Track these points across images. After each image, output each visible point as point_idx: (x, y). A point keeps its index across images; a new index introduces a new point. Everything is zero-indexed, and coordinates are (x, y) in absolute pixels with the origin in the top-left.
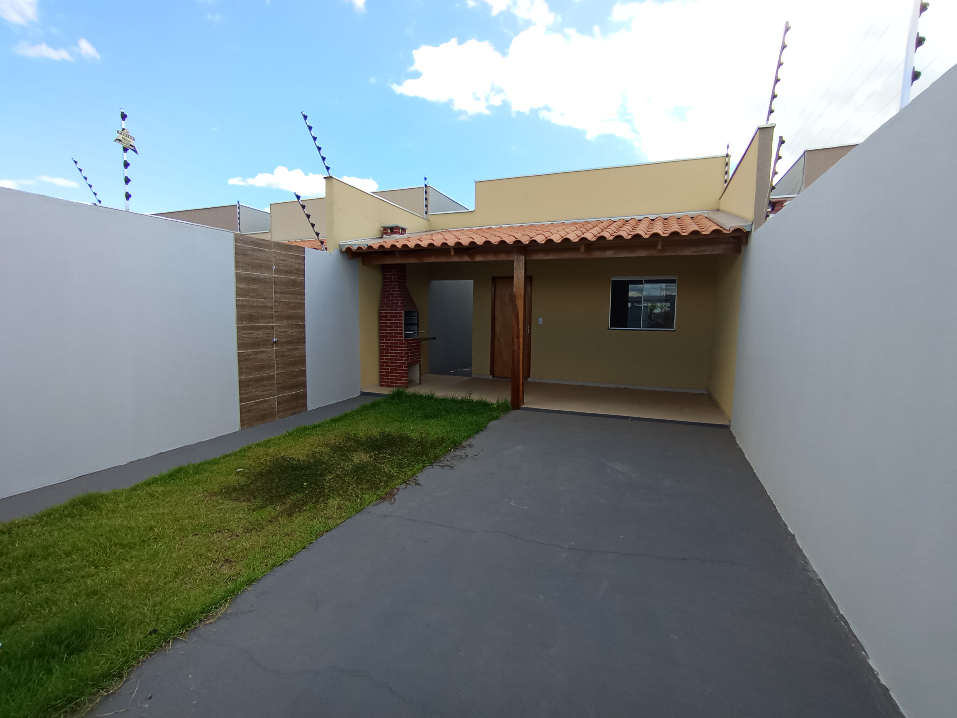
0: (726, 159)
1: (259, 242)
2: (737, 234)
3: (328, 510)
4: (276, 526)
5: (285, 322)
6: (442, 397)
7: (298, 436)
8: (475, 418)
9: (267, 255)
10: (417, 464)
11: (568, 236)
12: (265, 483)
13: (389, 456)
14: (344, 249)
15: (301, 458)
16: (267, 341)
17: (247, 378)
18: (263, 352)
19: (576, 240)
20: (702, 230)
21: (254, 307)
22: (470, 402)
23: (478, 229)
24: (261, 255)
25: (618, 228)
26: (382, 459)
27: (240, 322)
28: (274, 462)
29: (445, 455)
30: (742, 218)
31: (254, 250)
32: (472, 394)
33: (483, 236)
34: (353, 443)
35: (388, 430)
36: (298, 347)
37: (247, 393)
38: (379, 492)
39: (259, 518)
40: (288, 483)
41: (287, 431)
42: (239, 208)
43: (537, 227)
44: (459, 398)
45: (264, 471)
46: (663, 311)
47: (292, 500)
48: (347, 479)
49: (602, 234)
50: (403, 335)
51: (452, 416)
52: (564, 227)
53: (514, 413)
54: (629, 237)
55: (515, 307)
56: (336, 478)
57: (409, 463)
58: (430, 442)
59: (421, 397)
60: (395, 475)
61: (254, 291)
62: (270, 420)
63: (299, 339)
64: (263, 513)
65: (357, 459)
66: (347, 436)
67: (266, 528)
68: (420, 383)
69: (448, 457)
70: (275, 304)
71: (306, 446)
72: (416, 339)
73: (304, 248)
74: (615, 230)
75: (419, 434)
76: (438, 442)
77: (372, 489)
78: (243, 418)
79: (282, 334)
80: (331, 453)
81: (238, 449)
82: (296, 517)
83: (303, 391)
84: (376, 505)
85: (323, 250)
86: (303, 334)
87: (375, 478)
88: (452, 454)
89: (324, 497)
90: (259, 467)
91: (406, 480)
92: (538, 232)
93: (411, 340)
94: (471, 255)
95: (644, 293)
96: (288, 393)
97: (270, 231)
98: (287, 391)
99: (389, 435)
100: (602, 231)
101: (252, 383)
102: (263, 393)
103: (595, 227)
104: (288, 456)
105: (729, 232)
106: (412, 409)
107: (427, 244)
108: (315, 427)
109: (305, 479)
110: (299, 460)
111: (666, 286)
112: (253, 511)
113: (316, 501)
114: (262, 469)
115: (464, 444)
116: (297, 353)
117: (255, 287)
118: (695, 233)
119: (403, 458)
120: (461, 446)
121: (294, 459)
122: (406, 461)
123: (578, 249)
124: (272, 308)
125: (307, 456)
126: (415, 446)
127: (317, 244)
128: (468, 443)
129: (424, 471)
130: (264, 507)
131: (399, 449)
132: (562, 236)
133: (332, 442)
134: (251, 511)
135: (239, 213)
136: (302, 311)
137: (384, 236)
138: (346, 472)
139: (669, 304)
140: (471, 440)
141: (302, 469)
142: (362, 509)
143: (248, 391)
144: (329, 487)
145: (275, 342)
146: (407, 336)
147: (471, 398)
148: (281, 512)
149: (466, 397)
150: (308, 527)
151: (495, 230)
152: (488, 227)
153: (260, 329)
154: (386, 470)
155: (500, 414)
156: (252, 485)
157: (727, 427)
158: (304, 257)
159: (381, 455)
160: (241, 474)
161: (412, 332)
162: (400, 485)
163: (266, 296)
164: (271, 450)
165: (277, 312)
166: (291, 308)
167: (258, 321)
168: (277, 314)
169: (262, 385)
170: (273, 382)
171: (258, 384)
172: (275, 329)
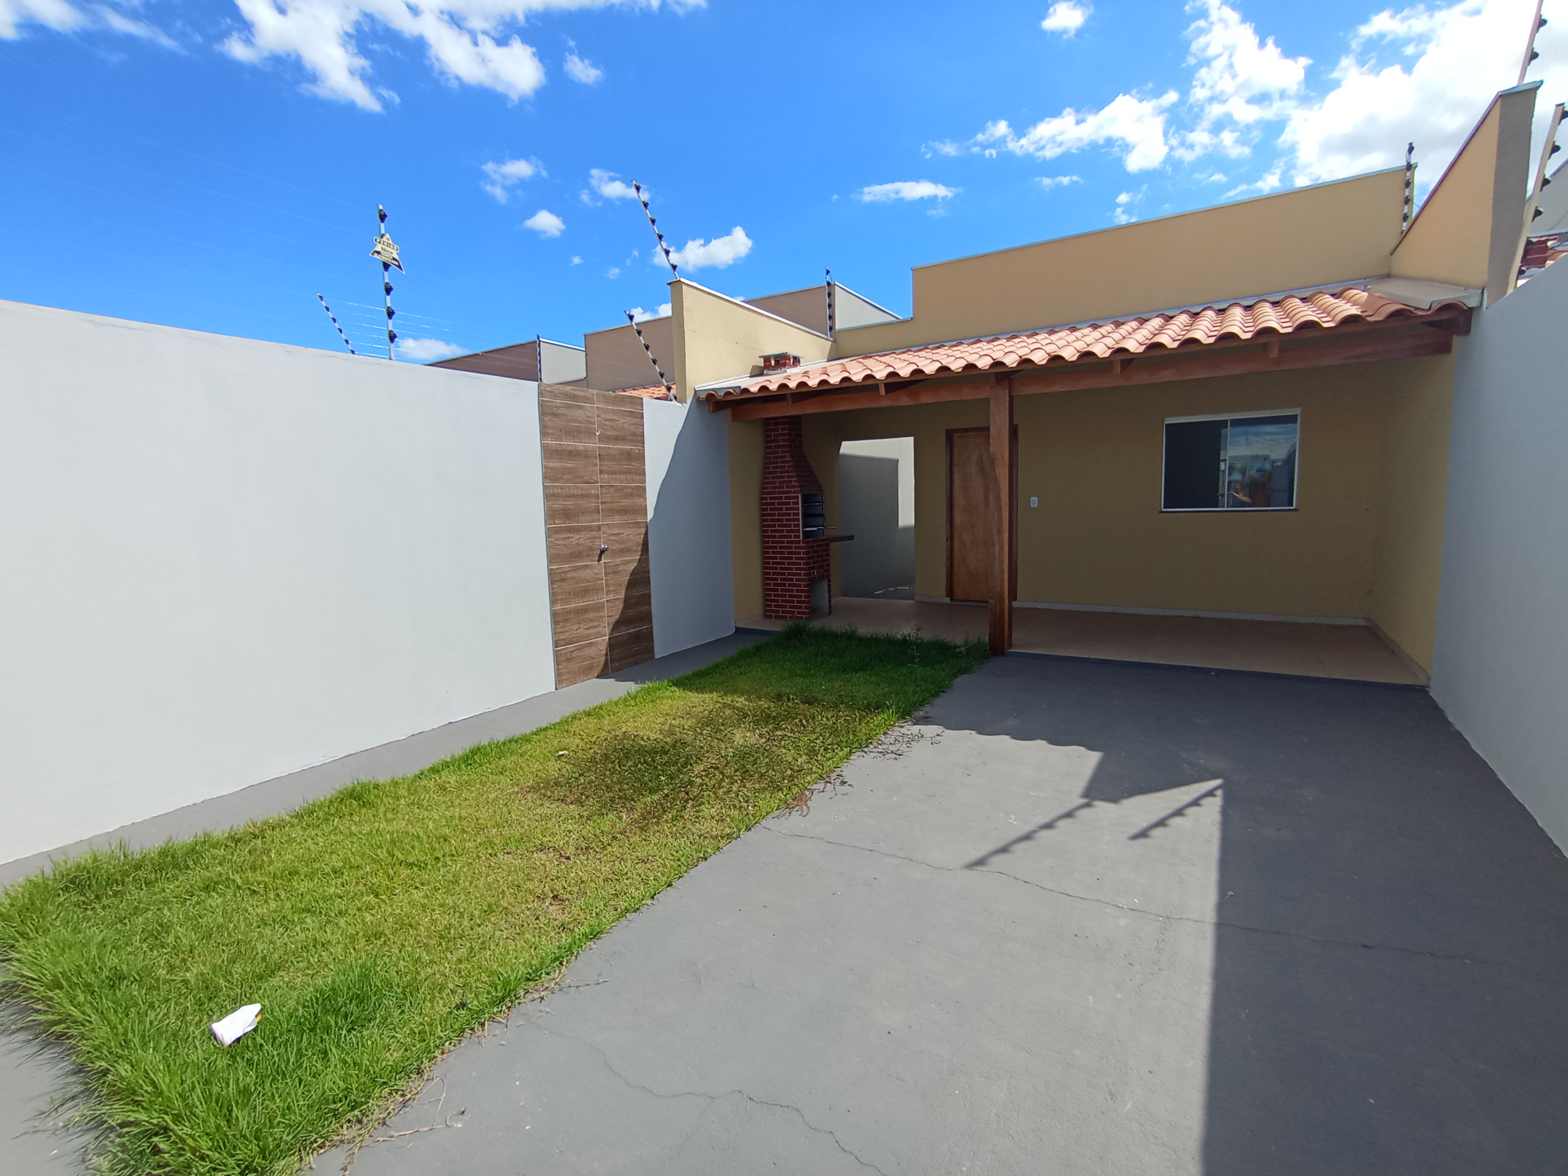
0: (1406, 174)
1: (575, 393)
2: (1446, 316)
3: (702, 823)
4: (624, 846)
5: (617, 520)
6: (869, 635)
7: (644, 699)
8: (930, 671)
9: (587, 413)
10: (839, 748)
11: (1089, 349)
12: (601, 775)
13: (792, 735)
14: (703, 396)
15: (653, 736)
16: (592, 549)
17: (562, 609)
18: (586, 566)
19: (1107, 355)
20: (1368, 313)
21: (571, 496)
22: (917, 643)
24: (578, 413)
26: (781, 739)
27: (551, 522)
28: (611, 742)
29: (885, 734)
31: (569, 407)
32: (919, 629)
33: (935, 360)
34: (731, 711)
35: (785, 690)
36: (638, 557)
37: (563, 632)
38: (781, 795)
39: (598, 832)
40: (636, 776)
41: (627, 692)
42: (540, 345)
44: (899, 636)
45: (598, 757)
47: (644, 804)
48: (728, 772)
49: (1155, 340)
50: (801, 534)
51: (890, 667)
52: (1077, 334)
53: (997, 662)
54: (1211, 340)
55: (993, 480)
56: (710, 770)
57: (827, 747)
59: (834, 636)
60: (805, 767)
61: (570, 471)
63: (639, 544)
64: (602, 824)
65: (740, 738)
66: (720, 700)
67: (609, 848)
68: (830, 612)
69: (891, 738)
70: (601, 490)
71: (657, 716)
72: (822, 540)
73: (642, 399)
74: (1178, 330)
75: (837, 697)
77: (770, 790)
78: (561, 671)
79: (613, 538)
80: (698, 727)
81: (557, 720)
82: (653, 833)
83: (647, 628)
84: (778, 817)
85: (671, 401)
87: (773, 770)
88: (898, 731)
89: (694, 801)
90: (591, 748)
91: (824, 774)
92: (1034, 346)
93: (813, 542)
94: (914, 394)
96: (625, 632)
98: (624, 628)
100: (1154, 335)
101: (571, 616)
102: (587, 632)
104: (632, 733)
105: (1428, 313)
106: (820, 656)
107: (839, 379)
109: (662, 771)
110: (649, 739)
112: (587, 820)
113: (682, 807)
114: (595, 753)
115: (916, 715)
117: (572, 466)
118: (1352, 320)
119: (816, 739)
120: (911, 719)
121: (642, 738)
122: (823, 745)
123: (1110, 370)
124: (597, 496)
125: (662, 732)
126: (833, 719)
128: (923, 713)
129: (854, 759)
130: (604, 814)
131: (808, 723)
132: (1077, 349)
133: (698, 710)
134: (585, 820)
135: (541, 353)
136: (641, 500)
137: (765, 372)
138: (725, 761)
140: (927, 708)
141: (656, 753)
142: (755, 823)
143: (564, 630)
144: (701, 785)
145: (603, 551)
146: (806, 534)
148: (630, 825)
149: (910, 634)
150: (675, 850)
153: (581, 531)
154: (790, 759)
155: (972, 663)
156: (582, 779)
157: (1422, 689)
158: (643, 413)
159: (779, 733)
160: (564, 759)
161: (815, 529)
162: (816, 783)
163: (588, 478)
164: (606, 722)
165: (605, 503)
166: (626, 496)
167: (577, 519)
168: (605, 506)
169: (587, 619)
170: (602, 614)
171: (580, 618)
172: (603, 529)
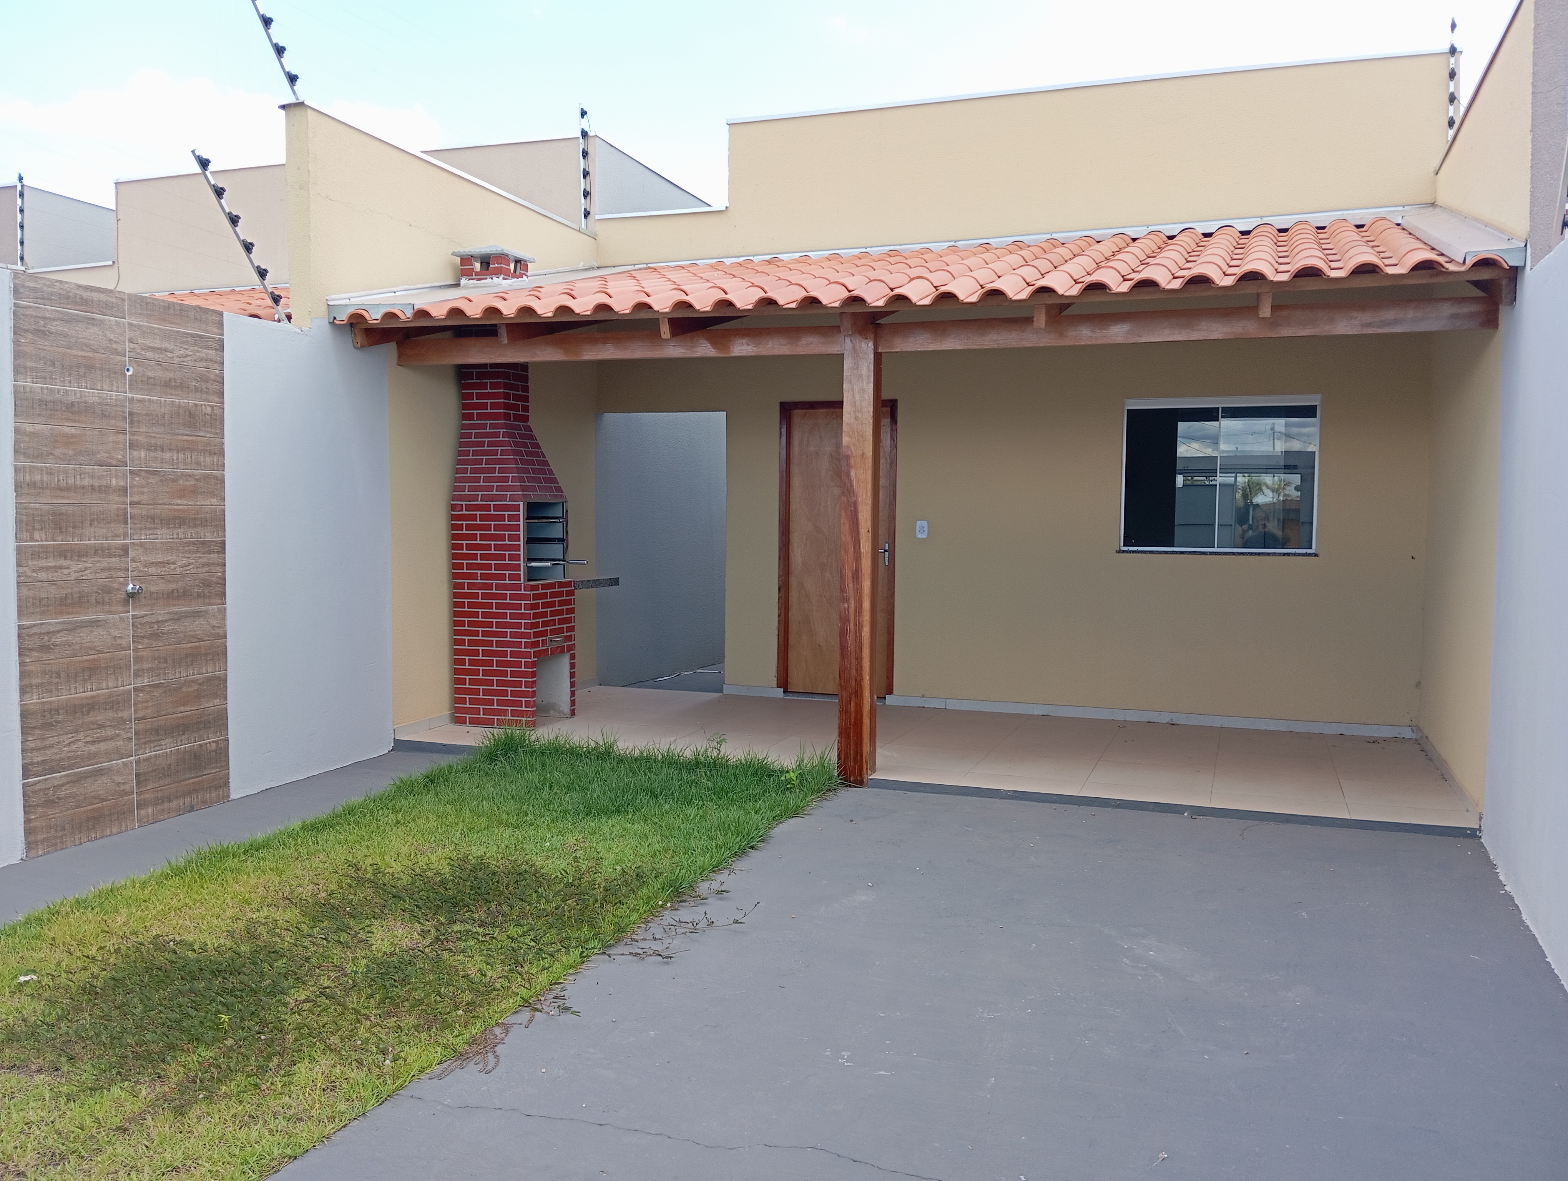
0: (1449, 62)
1: (85, 294)
2: (1484, 275)
3: (294, 1096)
4: (139, 1143)
5: (163, 535)
6: (637, 753)
7: (201, 874)
8: (735, 813)
9: (108, 333)
10: (563, 950)
11: (998, 285)
12: (102, 1018)
13: (481, 930)
14: (343, 317)
15: (212, 942)
16: (107, 590)
17: (44, 703)
18: (94, 624)
19: (1023, 295)
20: (1387, 261)
21: (68, 489)
22: (717, 766)
23: (740, 264)
24: (91, 334)
25: (1142, 258)
26: (459, 939)
27: (25, 535)
28: (128, 956)
29: (646, 922)
30: (1497, 229)
31: (70, 320)
32: (724, 740)
33: (753, 285)
34: (370, 891)
35: (477, 851)
36: (203, 608)
37: (45, 748)
38: (449, 1037)
39: (88, 1121)
40: (174, 1016)
41: (169, 863)
42: (22, 195)
43: (910, 258)
44: (688, 754)
45: (99, 983)
46: (1281, 498)
47: (184, 1067)
48: (352, 1001)
49: (1098, 277)
50: (522, 573)
51: (667, 807)
52: (987, 256)
53: (849, 796)
54: (1176, 284)
55: (848, 490)
56: (319, 999)
57: (540, 949)
58: (603, 884)
59: (575, 753)
60: (498, 986)
61: (68, 441)
62: (114, 830)
63: (206, 584)
64: (98, 1107)
65: (383, 940)
66: (351, 871)
67: (110, 1150)
68: (573, 713)
69: (655, 929)
70: (132, 479)
71: (224, 906)
72: (562, 585)
73: (221, 314)
74: (1134, 263)
75: (571, 860)
76: (627, 884)
77: (429, 1029)
78: (32, 825)
79: (153, 570)
80: (304, 923)
81: (21, 918)
82: (199, 1118)
83: (217, 742)
84: (440, 1077)
85: (279, 321)
86: (218, 569)
87: (439, 994)
88: (668, 917)
89: (282, 1057)
90: (85, 969)
91: (531, 997)
92: (913, 273)
93: (545, 587)
94: (721, 340)
95: (1223, 447)
96: (168, 748)
97: (114, 262)
98: (169, 740)
99: (482, 865)
100: (1098, 267)
101: (60, 718)
102: (93, 748)
103: (1078, 255)
104: (171, 937)
105: (1463, 269)
106: (547, 789)
107: (591, 307)
108: (254, 848)
109: (223, 1004)
110: (204, 948)
111: (1287, 425)
112: (69, 1100)
113: (259, 1067)
114: (93, 976)
115: (703, 888)
116: (198, 626)
117: (73, 431)
118: (1366, 270)
119: (524, 935)
120: (694, 894)
121: (191, 946)
122: (533, 944)
123: (1029, 320)
124: (124, 491)
125: (231, 934)
126: (559, 898)
127: (258, 302)
128: (715, 886)
129: (588, 968)
130: (102, 1087)
131: (512, 907)
132: (981, 283)
133: (306, 891)
134: (63, 1100)
135: (22, 211)
136: (214, 501)
137: (463, 281)
138: (350, 981)
139: (1296, 479)
140: (723, 876)
141: (216, 973)
142: (397, 1089)
143: (47, 743)
144: (298, 1028)
145: (131, 595)
146: (532, 574)
147: (722, 754)
148: (153, 1104)
149: (706, 751)
150: (236, 1146)
151: (787, 266)
152: (768, 257)
153: (86, 555)
154: (472, 972)
155: (808, 799)
156: (62, 1025)
157: (1473, 834)
158: (222, 340)
159: (456, 927)
160: (29, 990)
161: (549, 564)
162: (516, 1012)
163: (105, 455)
164: (120, 920)
165: (139, 503)
166: (182, 493)
167: (78, 532)
168: (137, 511)
169: (92, 723)
170: (125, 715)
171: (79, 722)
172: (131, 554)
